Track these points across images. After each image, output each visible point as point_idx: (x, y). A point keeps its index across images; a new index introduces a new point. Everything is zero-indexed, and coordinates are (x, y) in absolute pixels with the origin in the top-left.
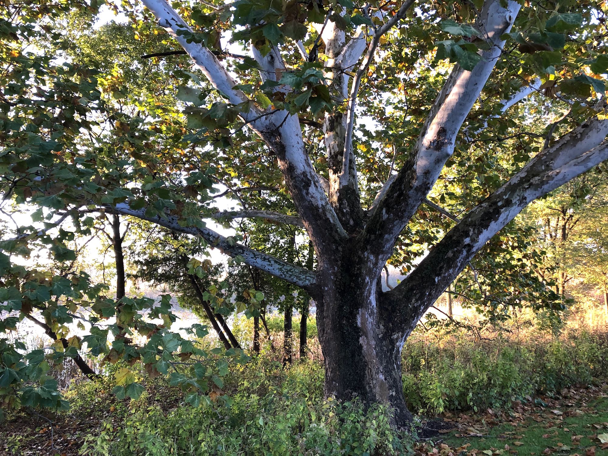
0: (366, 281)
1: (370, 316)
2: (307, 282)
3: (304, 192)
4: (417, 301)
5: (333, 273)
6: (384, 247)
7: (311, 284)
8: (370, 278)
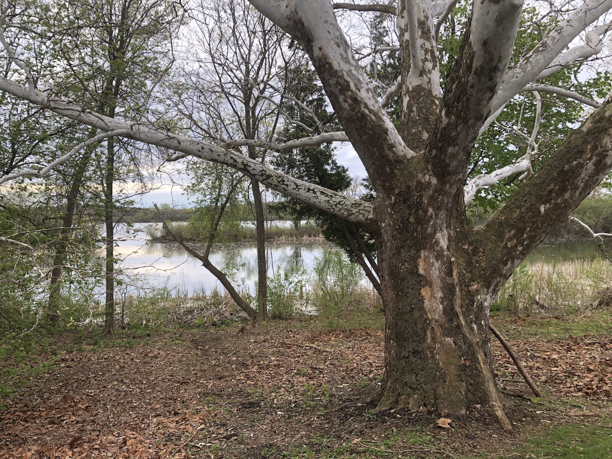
0: (429, 214)
1: (437, 260)
2: (361, 216)
3: (341, 98)
4: (510, 239)
5: (390, 204)
6: (449, 165)
7: (367, 219)
8: (434, 211)
